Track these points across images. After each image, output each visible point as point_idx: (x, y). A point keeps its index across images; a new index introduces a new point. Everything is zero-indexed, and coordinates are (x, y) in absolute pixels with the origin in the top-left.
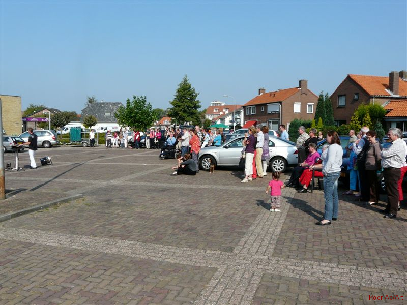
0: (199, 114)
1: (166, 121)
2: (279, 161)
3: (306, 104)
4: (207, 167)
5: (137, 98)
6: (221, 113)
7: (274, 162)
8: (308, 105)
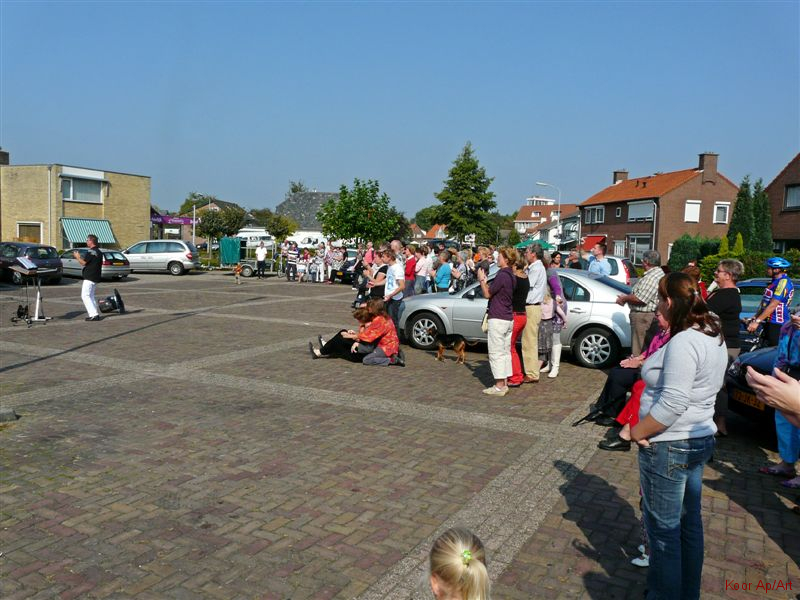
0: (505, 220)
1: (440, 231)
2: (597, 338)
3: (713, 204)
4: (424, 340)
5: (361, 184)
6: (543, 220)
7: (586, 340)
8: (715, 207)
